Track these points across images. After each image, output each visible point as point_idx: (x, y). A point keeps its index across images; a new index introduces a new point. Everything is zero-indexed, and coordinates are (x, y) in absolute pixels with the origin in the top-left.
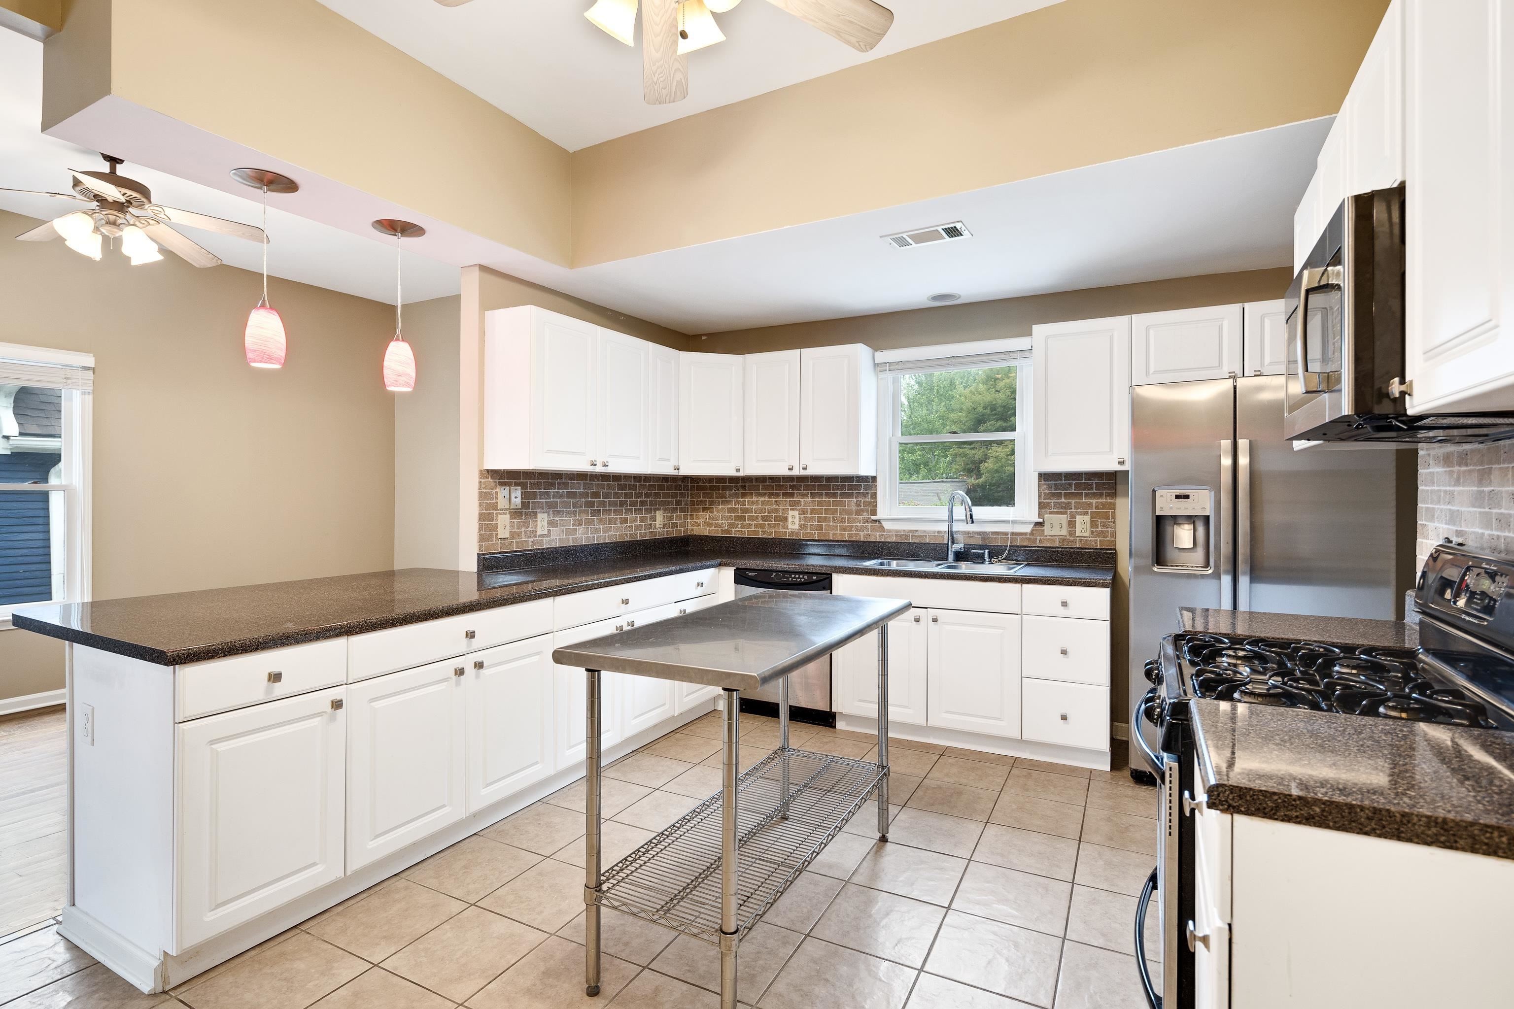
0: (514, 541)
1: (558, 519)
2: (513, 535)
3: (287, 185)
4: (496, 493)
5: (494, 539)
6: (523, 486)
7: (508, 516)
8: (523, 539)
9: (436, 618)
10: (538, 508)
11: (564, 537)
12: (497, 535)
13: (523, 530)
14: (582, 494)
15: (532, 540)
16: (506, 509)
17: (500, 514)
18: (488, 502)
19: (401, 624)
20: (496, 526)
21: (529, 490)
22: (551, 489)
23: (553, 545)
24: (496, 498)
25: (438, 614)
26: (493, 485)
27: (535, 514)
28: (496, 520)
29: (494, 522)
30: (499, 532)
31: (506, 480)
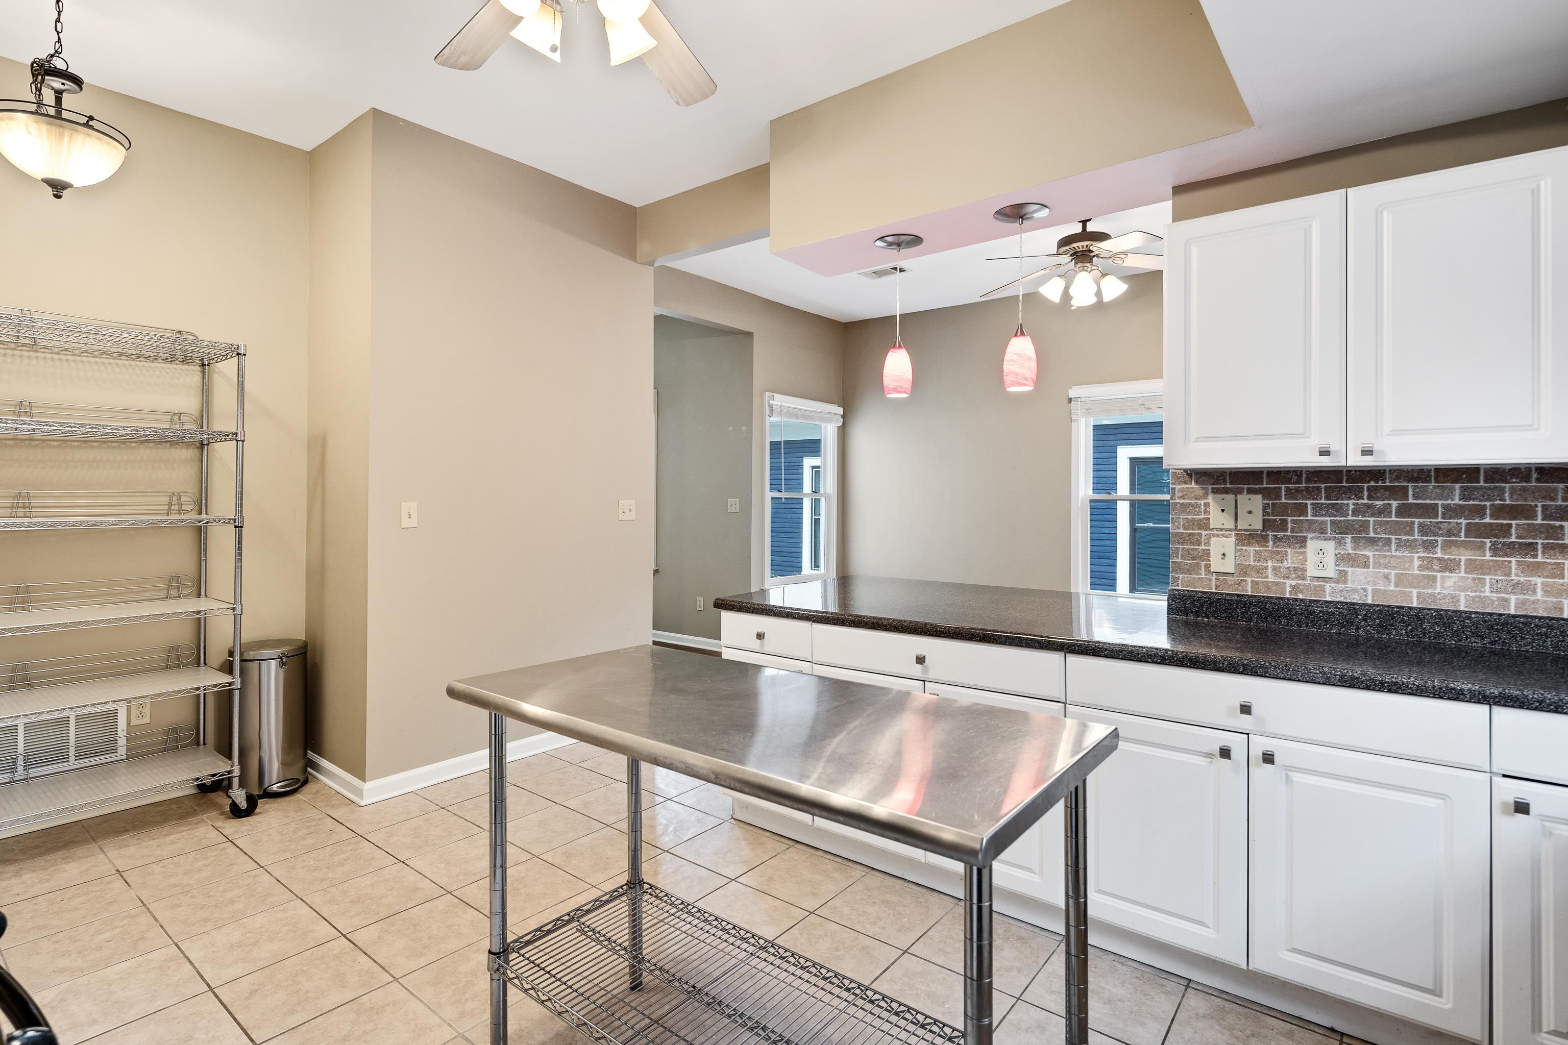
0: (1249, 580)
1: (1370, 554)
2: (1243, 570)
3: (916, 240)
4: (1207, 505)
5: (1203, 572)
6: (1266, 493)
7: (1233, 539)
8: (1270, 580)
9: (884, 630)
10: (1309, 530)
11: (1392, 588)
12: (1208, 567)
13: (1270, 564)
14: (1456, 512)
15: (1294, 583)
16: (1230, 530)
17: (1214, 535)
18: (1190, 517)
19: (850, 626)
20: (1207, 553)
21: (1284, 501)
22: (1349, 499)
23: (1355, 598)
24: (1206, 512)
25: (886, 626)
26: (1201, 493)
27: (1303, 542)
28: (1208, 543)
29: (1203, 547)
30: (1212, 563)
31: (1228, 486)
